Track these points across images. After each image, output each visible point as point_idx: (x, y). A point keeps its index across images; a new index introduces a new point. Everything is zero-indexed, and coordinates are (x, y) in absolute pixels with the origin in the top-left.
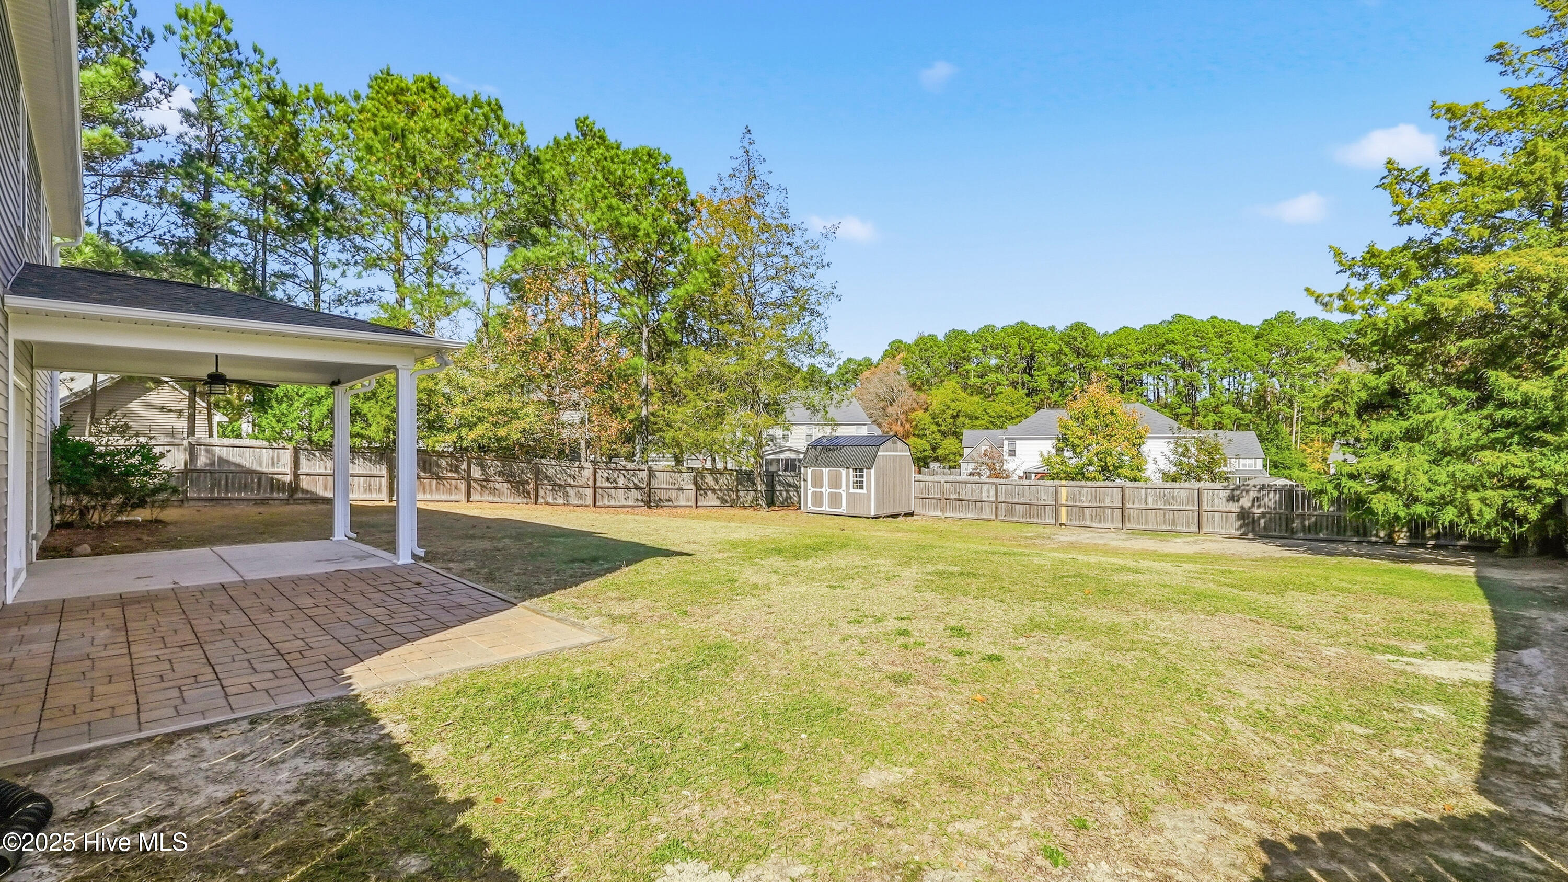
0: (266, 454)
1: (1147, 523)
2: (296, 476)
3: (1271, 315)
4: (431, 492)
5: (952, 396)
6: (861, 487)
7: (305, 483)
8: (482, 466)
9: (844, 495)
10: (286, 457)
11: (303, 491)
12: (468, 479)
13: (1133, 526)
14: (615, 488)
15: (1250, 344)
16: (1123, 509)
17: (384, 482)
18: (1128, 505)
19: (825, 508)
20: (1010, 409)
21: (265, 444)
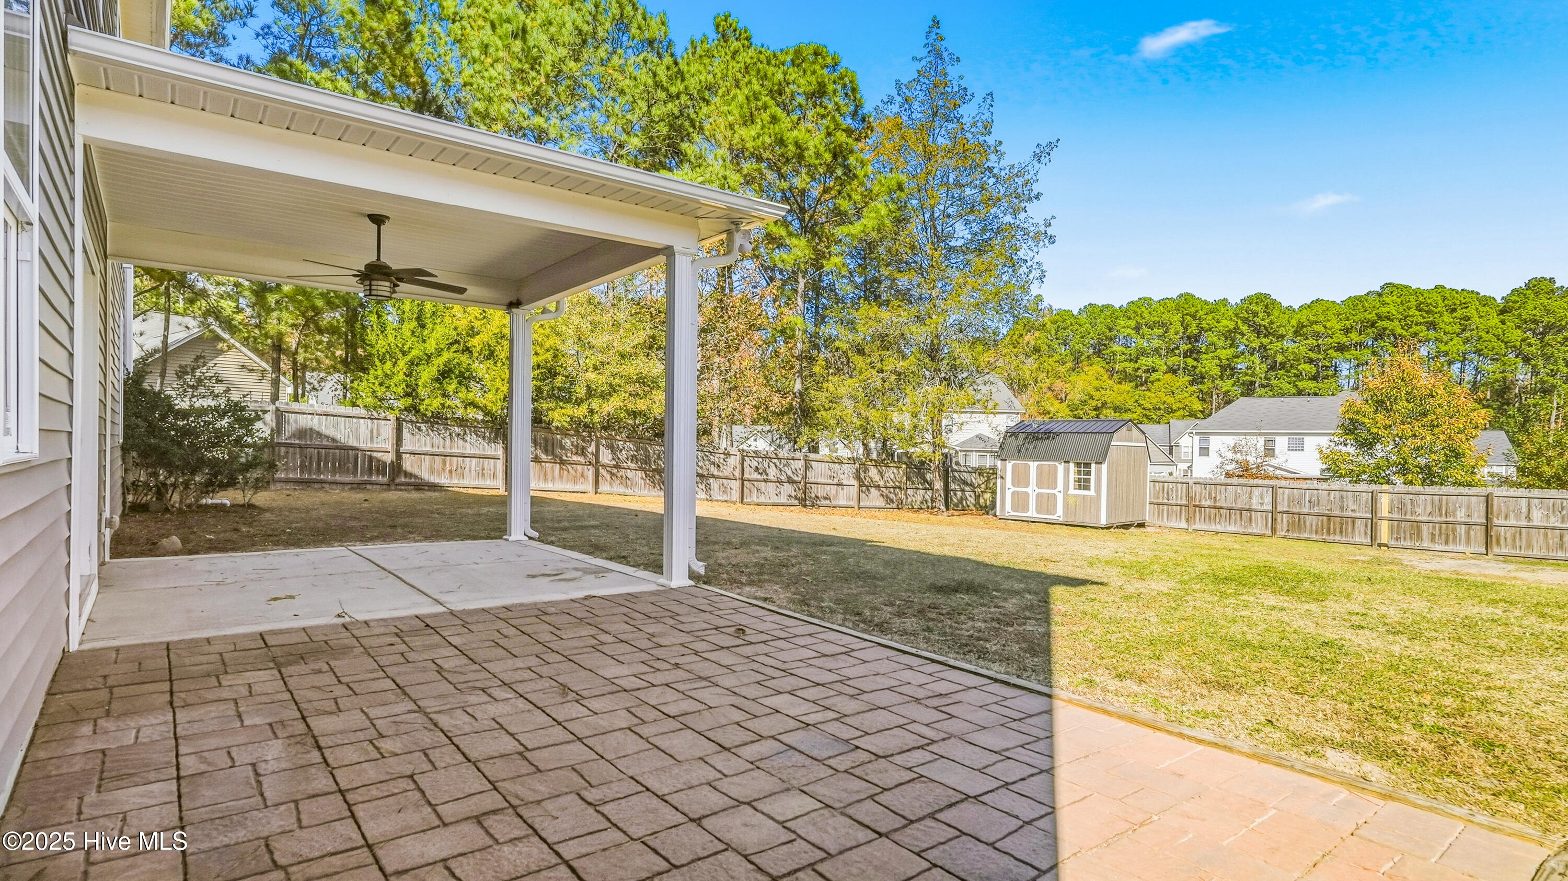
0: (364, 427)
1: (1529, 546)
2: (399, 455)
3: (1520, 283)
4: (553, 479)
5: (1096, 383)
6: (1087, 488)
7: (408, 464)
8: (611, 447)
9: (1060, 498)
10: (387, 430)
11: (407, 474)
12: (596, 464)
13: (1504, 551)
14: (765, 481)
15: (1495, 321)
16: (1488, 528)
17: (500, 465)
18: (1496, 521)
19: (1032, 513)
20: (1170, 400)
21: (363, 412)
